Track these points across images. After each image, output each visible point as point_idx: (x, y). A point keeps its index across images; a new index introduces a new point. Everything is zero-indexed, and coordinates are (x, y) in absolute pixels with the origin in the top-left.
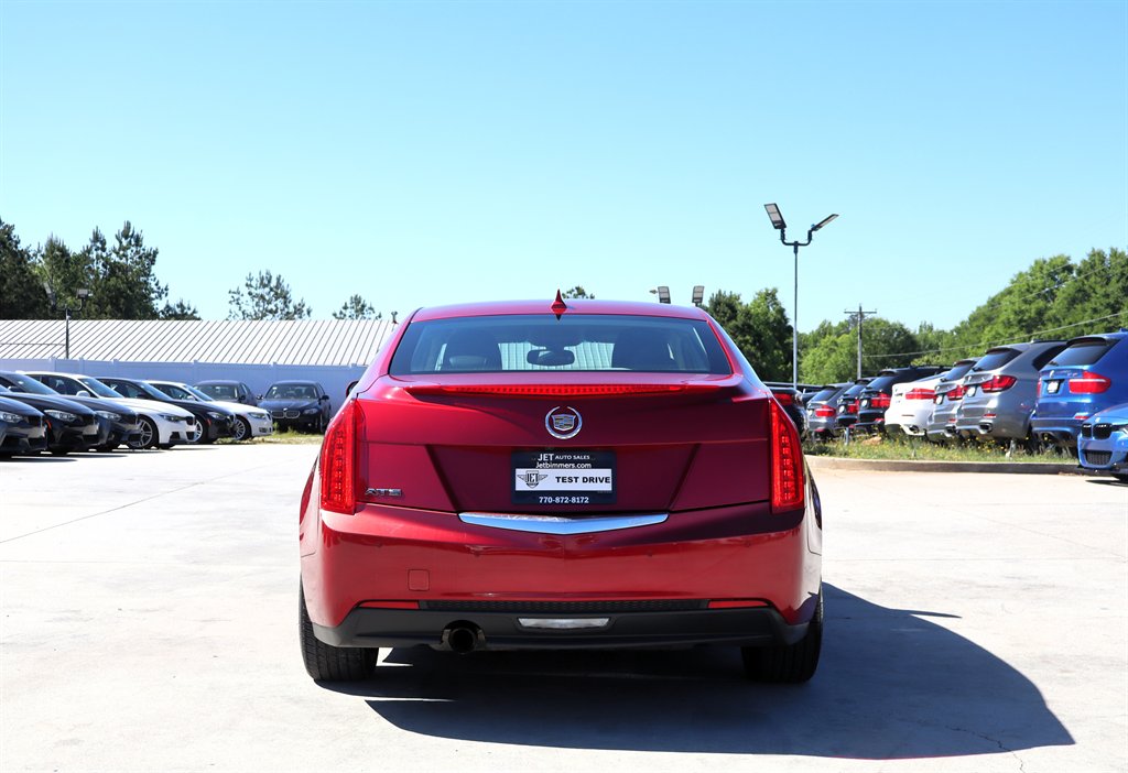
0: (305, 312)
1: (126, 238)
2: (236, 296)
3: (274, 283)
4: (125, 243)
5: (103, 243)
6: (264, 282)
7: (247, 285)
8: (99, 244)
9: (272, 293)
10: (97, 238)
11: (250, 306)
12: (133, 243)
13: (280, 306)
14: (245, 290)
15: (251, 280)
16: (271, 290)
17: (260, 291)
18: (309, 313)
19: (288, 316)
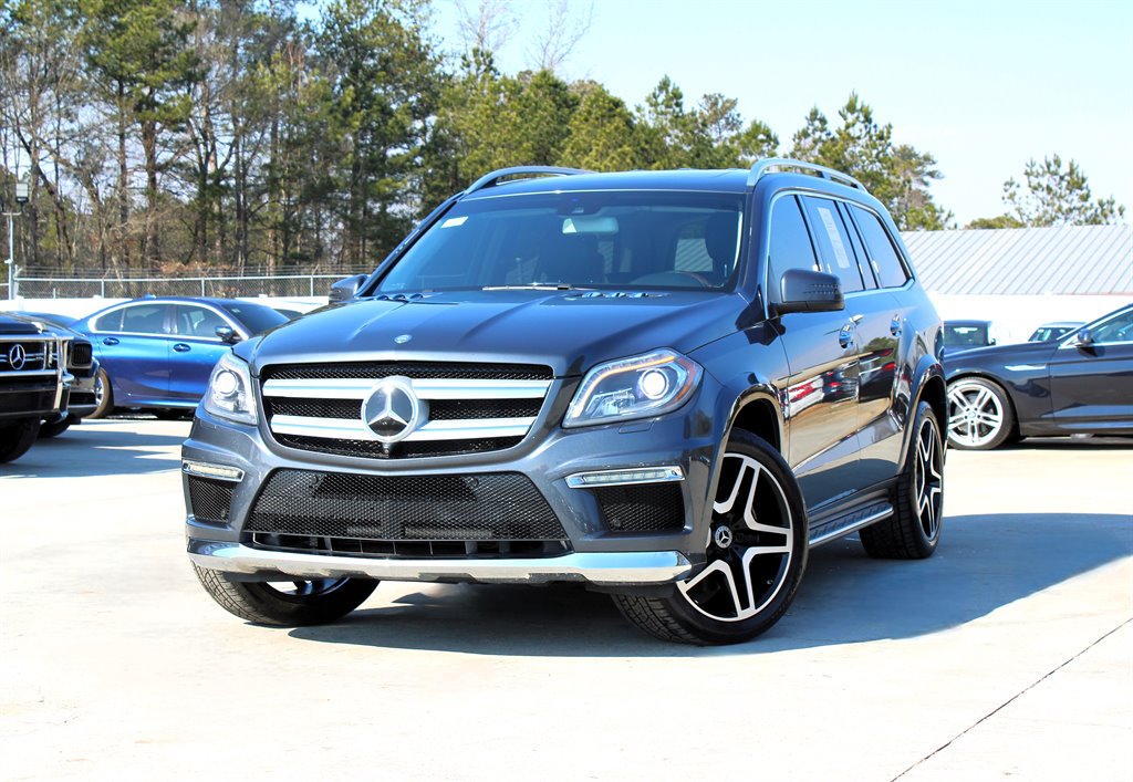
0: (1117, 212)
1: (852, 113)
2: (1011, 190)
3: (1064, 170)
4: (851, 118)
5: (823, 121)
6: (1052, 167)
7: (1027, 173)
8: (817, 123)
9: (1064, 184)
10: (814, 115)
11: (1032, 205)
12: (862, 119)
13: (1077, 203)
14: (1024, 181)
15: (1033, 165)
16: (1062, 178)
17: (1044, 181)
18: (1121, 211)
19: (1094, 221)
